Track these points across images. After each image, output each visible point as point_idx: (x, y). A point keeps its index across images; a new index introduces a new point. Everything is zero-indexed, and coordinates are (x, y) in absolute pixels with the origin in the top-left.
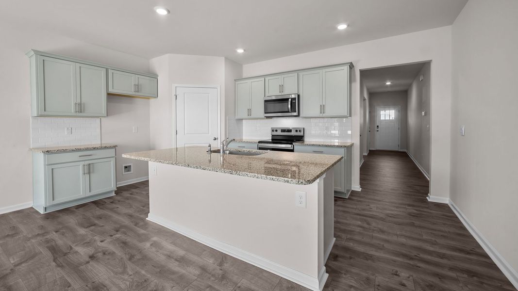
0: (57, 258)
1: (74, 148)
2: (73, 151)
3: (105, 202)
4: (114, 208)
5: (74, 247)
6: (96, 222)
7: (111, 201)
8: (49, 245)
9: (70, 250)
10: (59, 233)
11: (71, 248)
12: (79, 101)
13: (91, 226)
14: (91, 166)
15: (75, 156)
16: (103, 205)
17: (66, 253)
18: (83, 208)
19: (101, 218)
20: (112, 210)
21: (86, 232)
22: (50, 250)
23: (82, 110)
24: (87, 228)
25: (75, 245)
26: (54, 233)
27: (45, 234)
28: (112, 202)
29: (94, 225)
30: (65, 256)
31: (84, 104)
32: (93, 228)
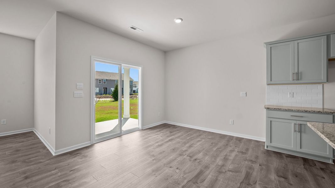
0: (243, 183)
1: (287, 109)
2: (286, 110)
3: (315, 165)
4: (319, 176)
5: (257, 184)
6: (290, 177)
7: (323, 167)
8: (249, 170)
9: (253, 184)
10: (261, 167)
11: (255, 183)
12: (296, 71)
13: (283, 178)
14: (303, 126)
15: (288, 115)
16: (311, 166)
17: (250, 184)
18: (292, 159)
19: (296, 177)
20: (315, 176)
21: (275, 179)
22: (246, 174)
23: (299, 78)
24: (278, 176)
25: (260, 182)
26: (258, 165)
27: (254, 163)
28: (322, 169)
29: (286, 178)
30: (248, 185)
31: (301, 73)
32: (283, 179)
